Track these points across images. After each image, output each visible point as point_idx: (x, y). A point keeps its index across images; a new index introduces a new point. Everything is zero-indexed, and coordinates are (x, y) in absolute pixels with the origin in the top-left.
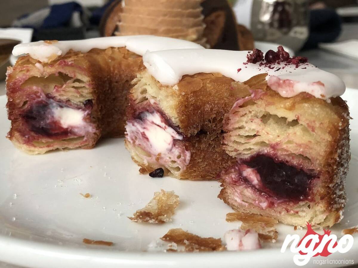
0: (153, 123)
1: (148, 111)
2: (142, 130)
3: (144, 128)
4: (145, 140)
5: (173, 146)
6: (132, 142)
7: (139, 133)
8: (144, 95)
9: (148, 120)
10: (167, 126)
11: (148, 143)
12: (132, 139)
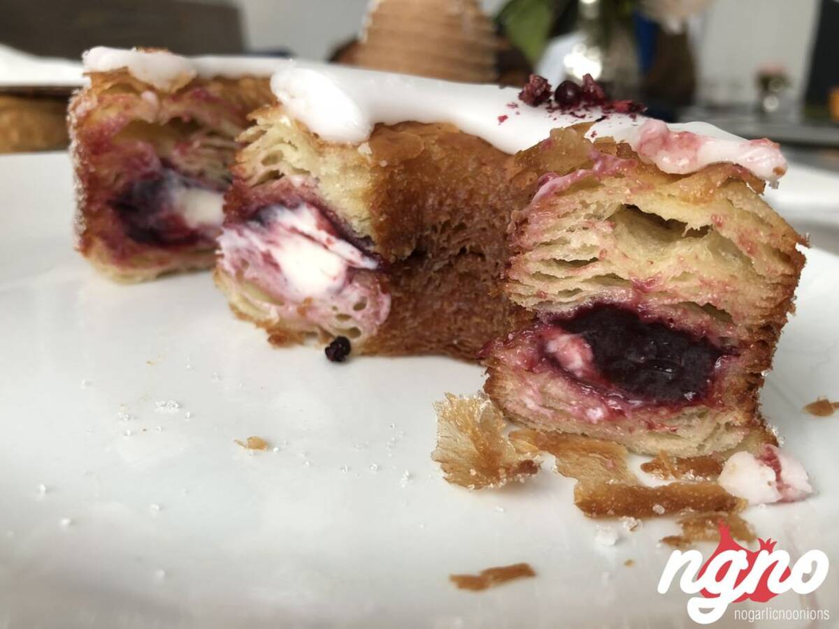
0: (294, 230)
1: (282, 203)
2: (263, 247)
3: (270, 242)
4: (271, 269)
5: (347, 282)
6: (233, 271)
7: (257, 252)
8: (274, 168)
9: (280, 224)
10: (333, 239)
11: (278, 276)
12: (235, 267)
